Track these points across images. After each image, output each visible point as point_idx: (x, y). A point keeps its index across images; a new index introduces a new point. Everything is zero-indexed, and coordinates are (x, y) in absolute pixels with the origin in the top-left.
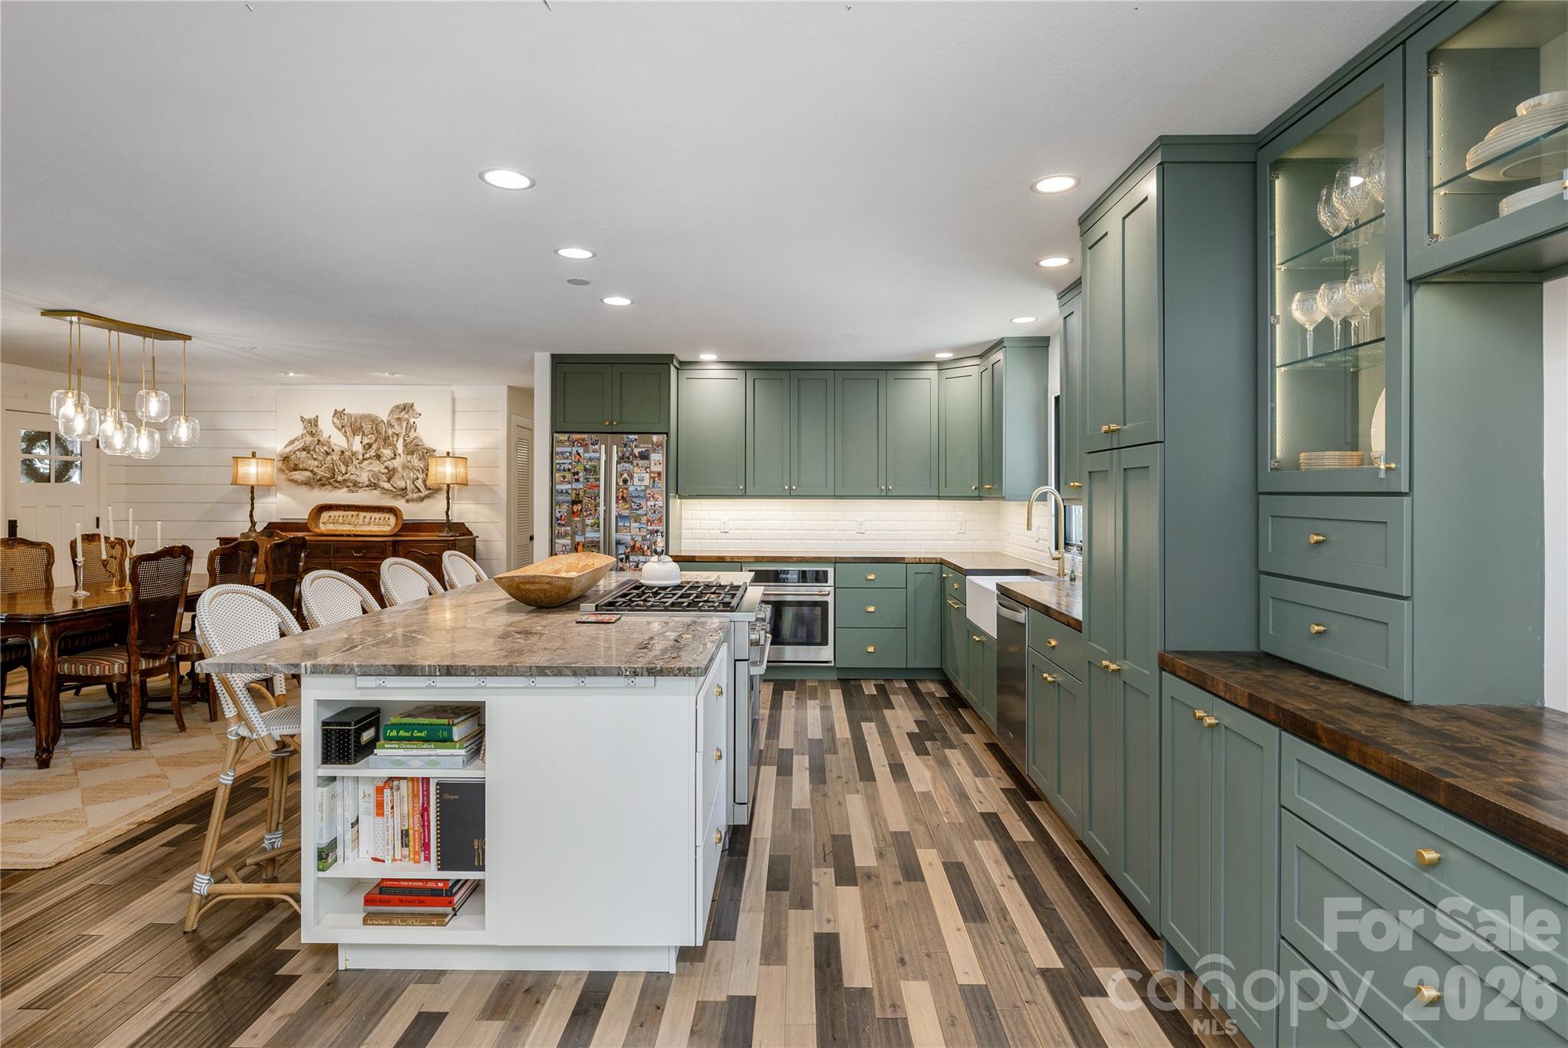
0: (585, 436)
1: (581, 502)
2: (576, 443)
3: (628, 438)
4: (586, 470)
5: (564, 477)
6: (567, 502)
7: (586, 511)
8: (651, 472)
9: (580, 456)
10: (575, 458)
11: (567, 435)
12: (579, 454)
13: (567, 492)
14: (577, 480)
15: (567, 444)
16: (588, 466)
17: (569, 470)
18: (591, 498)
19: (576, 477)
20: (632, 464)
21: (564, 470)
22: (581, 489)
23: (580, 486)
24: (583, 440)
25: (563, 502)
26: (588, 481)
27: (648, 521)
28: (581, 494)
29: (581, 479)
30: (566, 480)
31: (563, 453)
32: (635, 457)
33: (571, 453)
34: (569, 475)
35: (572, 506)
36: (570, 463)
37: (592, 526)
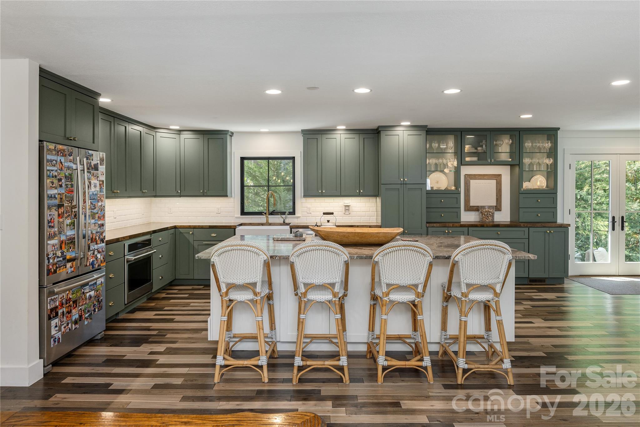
0: (65, 147)
1: (63, 205)
2: (60, 153)
3: (89, 153)
4: (66, 177)
5: (53, 183)
6: (55, 206)
7: (66, 213)
8: (100, 181)
9: (62, 165)
10: (59, 166)
11: (54, 145)
12: (61, 163)
13: (55, 197)
14: (61, 186)
15: (54, 152)
16: (67, 174)
17: (56, 176)
18: (69, 201)
19: (60, 183)
20: (91, 174)
21: (53, 177)
22: (63, 193)
23: (62, 191)
24: (64, 150)
25: (53, 206)
26: (67, 187)
27: (99, 217)
28: (64, 198)
29: (63, 185)
30: (54, 185)
31: (51, 161)
32: (92, 168)
33: (56, 161)
34: (55, 181)
35: (58, 209)
36: (56, 171)
37: (70, 225)
